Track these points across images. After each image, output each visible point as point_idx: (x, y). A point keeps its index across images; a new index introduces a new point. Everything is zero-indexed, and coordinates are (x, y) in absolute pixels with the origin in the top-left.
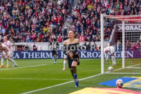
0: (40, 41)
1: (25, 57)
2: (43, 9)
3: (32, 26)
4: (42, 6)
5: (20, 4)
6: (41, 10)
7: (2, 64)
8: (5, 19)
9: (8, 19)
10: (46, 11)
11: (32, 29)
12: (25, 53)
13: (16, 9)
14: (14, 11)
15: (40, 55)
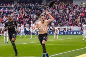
0: (74, 26)
1: (66, 34)
2: (75, 10)
3: (69, 18)
4: (74, 8)
5: (63, 7)
6: (74, 10)
7: (55, 37)
8: (56, 15)
9: (57, 15)
10: (76, 11)
11: (70, 20)
12: (66, 32)
13: (61, 10)
14: (60, 11)
15: (74, 33)
